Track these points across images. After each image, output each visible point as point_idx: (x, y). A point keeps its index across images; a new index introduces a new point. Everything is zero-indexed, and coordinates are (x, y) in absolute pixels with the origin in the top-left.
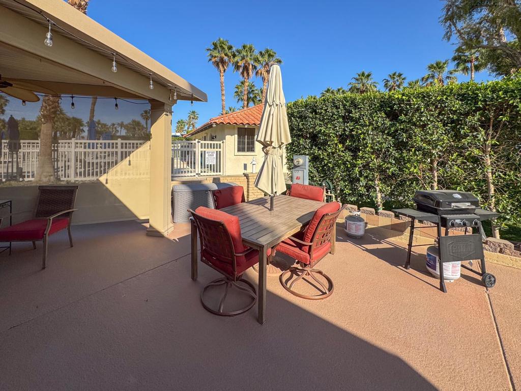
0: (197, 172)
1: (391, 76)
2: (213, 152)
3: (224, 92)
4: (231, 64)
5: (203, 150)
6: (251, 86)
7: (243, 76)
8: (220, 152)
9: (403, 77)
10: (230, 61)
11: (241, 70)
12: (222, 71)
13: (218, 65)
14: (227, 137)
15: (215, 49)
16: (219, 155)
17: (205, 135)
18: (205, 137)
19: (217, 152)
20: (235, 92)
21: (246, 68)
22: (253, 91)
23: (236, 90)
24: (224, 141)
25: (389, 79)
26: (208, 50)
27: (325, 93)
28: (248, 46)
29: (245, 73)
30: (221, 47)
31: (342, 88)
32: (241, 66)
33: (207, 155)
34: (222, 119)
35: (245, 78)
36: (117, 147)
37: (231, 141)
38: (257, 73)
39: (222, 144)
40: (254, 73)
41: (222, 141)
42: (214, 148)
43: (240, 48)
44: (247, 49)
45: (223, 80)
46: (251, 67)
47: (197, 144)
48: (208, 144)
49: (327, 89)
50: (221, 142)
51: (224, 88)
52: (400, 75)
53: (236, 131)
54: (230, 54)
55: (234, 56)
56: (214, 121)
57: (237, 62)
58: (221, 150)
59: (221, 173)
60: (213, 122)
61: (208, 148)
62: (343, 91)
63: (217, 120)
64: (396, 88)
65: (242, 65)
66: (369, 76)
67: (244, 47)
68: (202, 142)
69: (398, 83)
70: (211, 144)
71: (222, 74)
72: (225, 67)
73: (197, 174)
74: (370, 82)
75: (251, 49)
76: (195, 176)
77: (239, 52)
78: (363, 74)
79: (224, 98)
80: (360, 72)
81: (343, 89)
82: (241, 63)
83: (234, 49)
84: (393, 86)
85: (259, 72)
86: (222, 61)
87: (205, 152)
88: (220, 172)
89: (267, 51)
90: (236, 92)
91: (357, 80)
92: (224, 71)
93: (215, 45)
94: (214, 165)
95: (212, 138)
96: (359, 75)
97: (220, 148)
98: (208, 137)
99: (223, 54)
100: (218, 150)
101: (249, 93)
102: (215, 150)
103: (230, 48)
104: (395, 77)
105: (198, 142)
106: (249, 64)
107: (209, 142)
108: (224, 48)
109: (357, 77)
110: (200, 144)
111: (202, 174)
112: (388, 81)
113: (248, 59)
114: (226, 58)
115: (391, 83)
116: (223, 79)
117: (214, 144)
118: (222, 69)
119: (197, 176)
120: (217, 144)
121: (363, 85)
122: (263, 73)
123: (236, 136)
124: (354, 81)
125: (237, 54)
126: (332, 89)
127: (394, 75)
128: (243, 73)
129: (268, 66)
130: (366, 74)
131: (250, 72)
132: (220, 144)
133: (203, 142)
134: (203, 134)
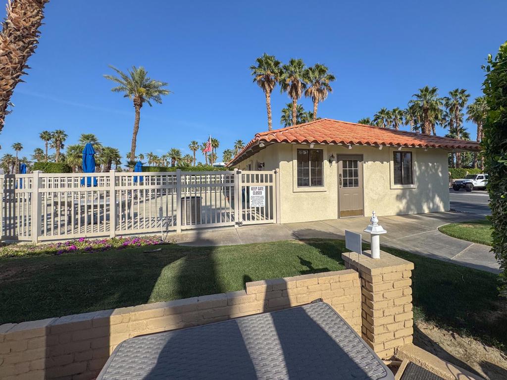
0: (236, 220)
1: (452, 94)
2: (260, 189)
3: (270, 115)
4: (277, 84)
5: (246, 184)
6: (300, 109)
7: (292, 96)
8: (271, 187)
9: (466, 93)
10: (277, 80)
11: (289, 89)
12: (268, 91)
13: (263, 86)
14: (282, 164)
15: (260, 67)
16: (270, 192)
17: (250, 163)
18: (250, 166)
19: (267, 187)
20: (282, 117)
21: (294, 87)
22: (301, 114)
23: (283, 114)
24: (277, 170)
25: (450, 97)
26: (252, 68)
27: (379, 114)
28: (297, 61)
29: (294, 91)
30: (267, 63)
31: (398, 108)
32: (289, 85)
33: (251, 192)
34: (275, 134)
35: (294, 99)
36: (108, 185)
37: (288, 169)
38: (306, 92)
39: (274, 175)
40: (303, 93)
41: (274, 171)
42: (262, 181)
43: (288, 64)
44: (295, 64)
45: (269, 102)
46: (300, 85)
47: (236, 175)
48: (253, 175)
49: (380, 110)
50: (272, 172)
51: (270, 110)
52: (463, 92)
53: (295, 154)
54: (276, 71)
55: (281, 73)
56: (261, 138)
57: (285, 80)
58: (273, 184)
59: (274, 221)
60: (259, 139)
61: (253, 181)
62: (400, 112)
63: (267, 137)
64: (458, 106)
65: (290, 83)
66: (434, 91)
67: (292, 62)
68: (243, 172)
69: (460, 101)
70: (257, 175)
71: (268, 95)
72: (272, 87)
73: (237, 223)
74: (434, 98)
75: (299, 64)
76: (234, 226)
77: (286, 68)
78: (427, 90)
79: (271, 121)
80: (423, 87)
81: (400, 109)
82: (289, 81)
83: (281, 65)
84: (454, 105)
85: (309, 90)
86: (268, 79)
87: (248, 188)
88: (272, 218)
89: (317, 66)
90: (284, 117)
91: (418, 96)
92: (271, 91)
93: (259, 61)
94: (262, 208)
95: (260, 167)
96: (422, 91)
97: (271, 181)
98: (254, 166)
99: (269, 71)
100: (269, 184)
101: (297, 117)
102: (264, 184)
103: (277, 64)
104: (458, 94)
105: (238, 173)
106: (298, 82)
107: (255, 173)
108: (270, 65)
109: (419, 93)
110: (240, 175)
111: (244, 223)
112: (448, 99)
113: (297, 75)
114: (272, 76)
115: (452, 101)
116: (269, 100)
117: (262, 175)
118: (268, 90)
119: (237, 226)
120: (266, 175)
121: (427, 102)
122: (313, 91)
123: (295, 162)
124: (415, 98)
125: (284, 71)
126: (387, 110)
127: (457, 91)
128: (291, 93)
129: (319, 83)
130: (430, 89)
131: (300, 91)
132: (271, 176)
133: (246, 172)
134: (247, 162)
